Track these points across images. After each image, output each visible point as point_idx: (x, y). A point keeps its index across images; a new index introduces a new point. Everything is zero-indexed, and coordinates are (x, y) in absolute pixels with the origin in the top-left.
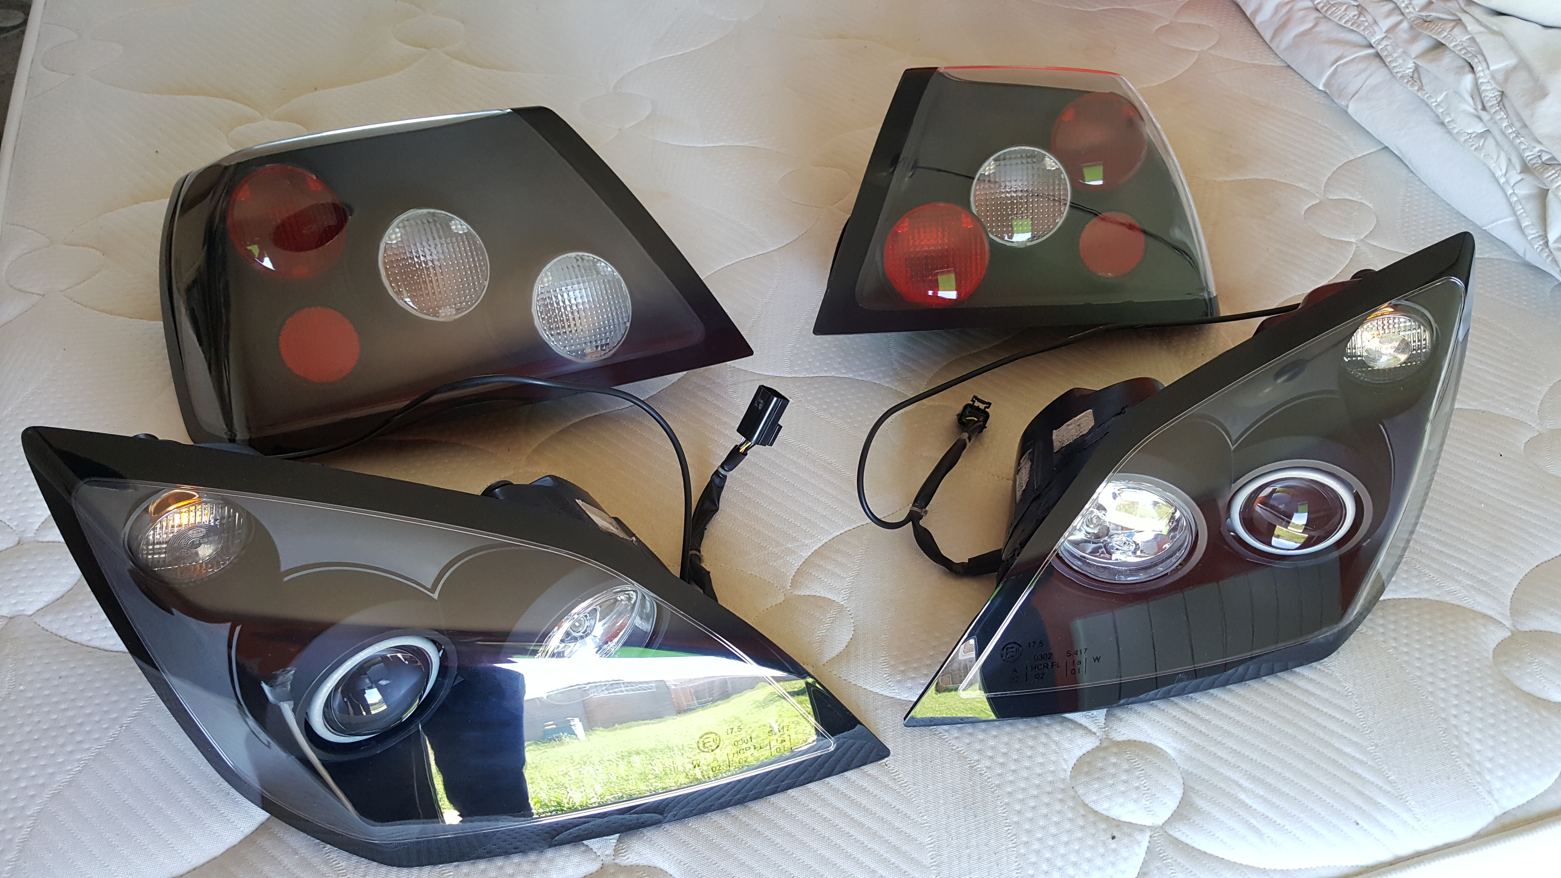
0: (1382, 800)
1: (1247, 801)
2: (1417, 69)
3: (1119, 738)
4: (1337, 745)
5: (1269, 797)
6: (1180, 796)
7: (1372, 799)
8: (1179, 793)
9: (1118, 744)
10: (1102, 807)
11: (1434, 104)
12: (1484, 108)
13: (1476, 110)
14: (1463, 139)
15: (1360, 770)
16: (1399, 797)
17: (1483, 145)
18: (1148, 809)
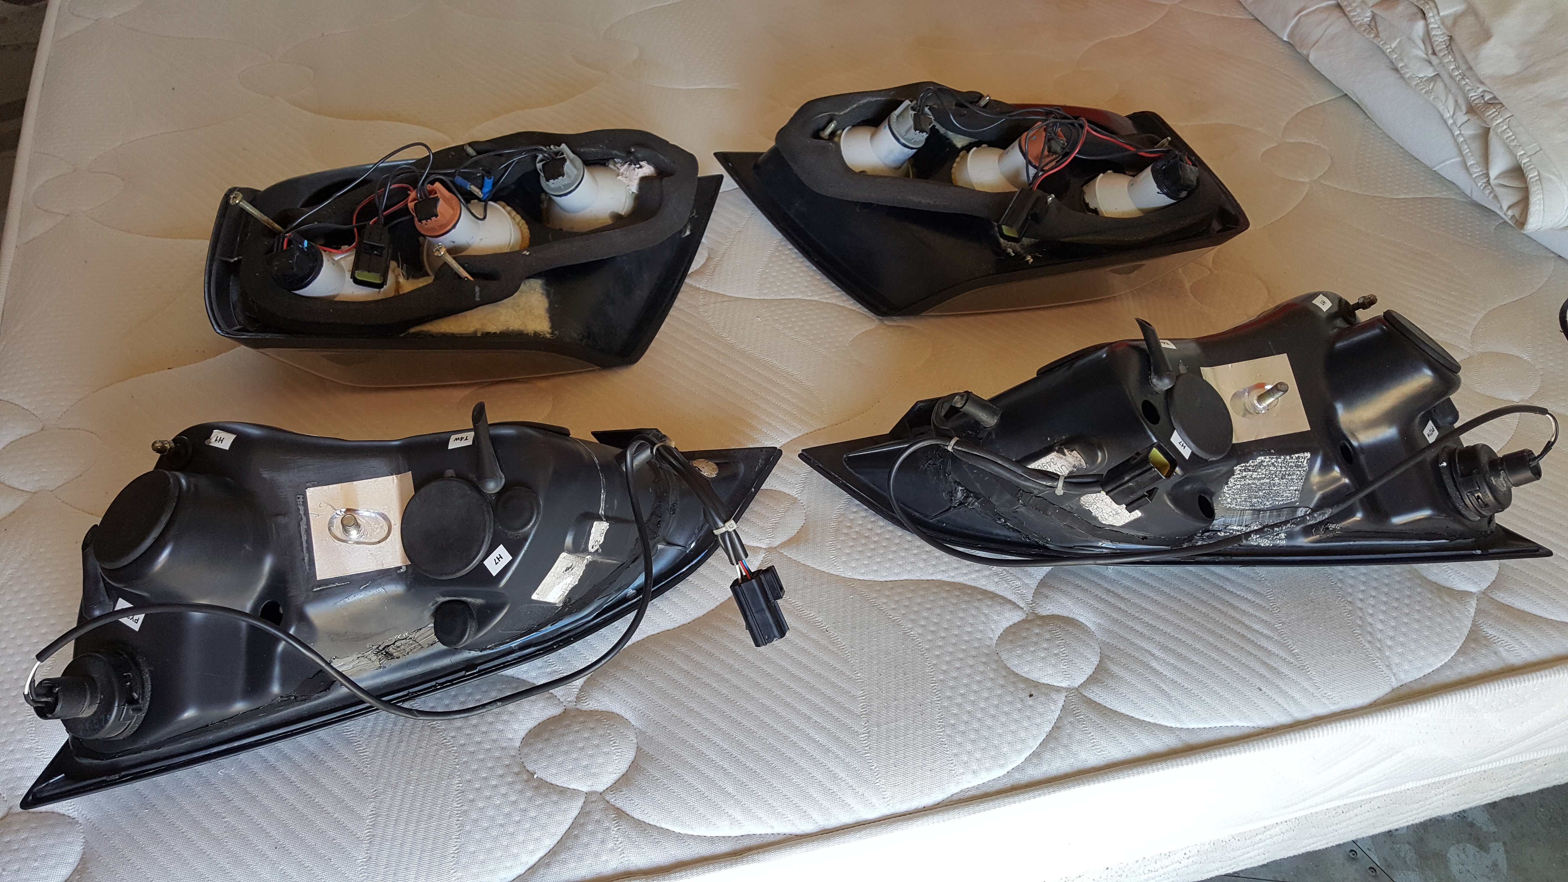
0: (1285, 670)
1: (1158, 668)
2: (1374, 17)
3: (1044, 613)
4: (1247, 622)
5: (1179, 664)
6: (1096, 663)
7: (1276, 669)
8: (1095, 660)
9: (1043, 618)
10: (1024, 670)
11: (1388, 51)
12: (1434, 53)
13: (1427, 55)
14: (1415, 83)
15: (1264, 643)
16: (1302, 668)
17: (1432, 88)
18: (1065, 673)
